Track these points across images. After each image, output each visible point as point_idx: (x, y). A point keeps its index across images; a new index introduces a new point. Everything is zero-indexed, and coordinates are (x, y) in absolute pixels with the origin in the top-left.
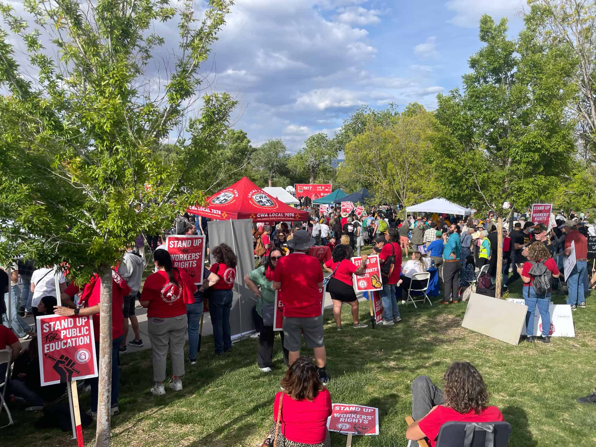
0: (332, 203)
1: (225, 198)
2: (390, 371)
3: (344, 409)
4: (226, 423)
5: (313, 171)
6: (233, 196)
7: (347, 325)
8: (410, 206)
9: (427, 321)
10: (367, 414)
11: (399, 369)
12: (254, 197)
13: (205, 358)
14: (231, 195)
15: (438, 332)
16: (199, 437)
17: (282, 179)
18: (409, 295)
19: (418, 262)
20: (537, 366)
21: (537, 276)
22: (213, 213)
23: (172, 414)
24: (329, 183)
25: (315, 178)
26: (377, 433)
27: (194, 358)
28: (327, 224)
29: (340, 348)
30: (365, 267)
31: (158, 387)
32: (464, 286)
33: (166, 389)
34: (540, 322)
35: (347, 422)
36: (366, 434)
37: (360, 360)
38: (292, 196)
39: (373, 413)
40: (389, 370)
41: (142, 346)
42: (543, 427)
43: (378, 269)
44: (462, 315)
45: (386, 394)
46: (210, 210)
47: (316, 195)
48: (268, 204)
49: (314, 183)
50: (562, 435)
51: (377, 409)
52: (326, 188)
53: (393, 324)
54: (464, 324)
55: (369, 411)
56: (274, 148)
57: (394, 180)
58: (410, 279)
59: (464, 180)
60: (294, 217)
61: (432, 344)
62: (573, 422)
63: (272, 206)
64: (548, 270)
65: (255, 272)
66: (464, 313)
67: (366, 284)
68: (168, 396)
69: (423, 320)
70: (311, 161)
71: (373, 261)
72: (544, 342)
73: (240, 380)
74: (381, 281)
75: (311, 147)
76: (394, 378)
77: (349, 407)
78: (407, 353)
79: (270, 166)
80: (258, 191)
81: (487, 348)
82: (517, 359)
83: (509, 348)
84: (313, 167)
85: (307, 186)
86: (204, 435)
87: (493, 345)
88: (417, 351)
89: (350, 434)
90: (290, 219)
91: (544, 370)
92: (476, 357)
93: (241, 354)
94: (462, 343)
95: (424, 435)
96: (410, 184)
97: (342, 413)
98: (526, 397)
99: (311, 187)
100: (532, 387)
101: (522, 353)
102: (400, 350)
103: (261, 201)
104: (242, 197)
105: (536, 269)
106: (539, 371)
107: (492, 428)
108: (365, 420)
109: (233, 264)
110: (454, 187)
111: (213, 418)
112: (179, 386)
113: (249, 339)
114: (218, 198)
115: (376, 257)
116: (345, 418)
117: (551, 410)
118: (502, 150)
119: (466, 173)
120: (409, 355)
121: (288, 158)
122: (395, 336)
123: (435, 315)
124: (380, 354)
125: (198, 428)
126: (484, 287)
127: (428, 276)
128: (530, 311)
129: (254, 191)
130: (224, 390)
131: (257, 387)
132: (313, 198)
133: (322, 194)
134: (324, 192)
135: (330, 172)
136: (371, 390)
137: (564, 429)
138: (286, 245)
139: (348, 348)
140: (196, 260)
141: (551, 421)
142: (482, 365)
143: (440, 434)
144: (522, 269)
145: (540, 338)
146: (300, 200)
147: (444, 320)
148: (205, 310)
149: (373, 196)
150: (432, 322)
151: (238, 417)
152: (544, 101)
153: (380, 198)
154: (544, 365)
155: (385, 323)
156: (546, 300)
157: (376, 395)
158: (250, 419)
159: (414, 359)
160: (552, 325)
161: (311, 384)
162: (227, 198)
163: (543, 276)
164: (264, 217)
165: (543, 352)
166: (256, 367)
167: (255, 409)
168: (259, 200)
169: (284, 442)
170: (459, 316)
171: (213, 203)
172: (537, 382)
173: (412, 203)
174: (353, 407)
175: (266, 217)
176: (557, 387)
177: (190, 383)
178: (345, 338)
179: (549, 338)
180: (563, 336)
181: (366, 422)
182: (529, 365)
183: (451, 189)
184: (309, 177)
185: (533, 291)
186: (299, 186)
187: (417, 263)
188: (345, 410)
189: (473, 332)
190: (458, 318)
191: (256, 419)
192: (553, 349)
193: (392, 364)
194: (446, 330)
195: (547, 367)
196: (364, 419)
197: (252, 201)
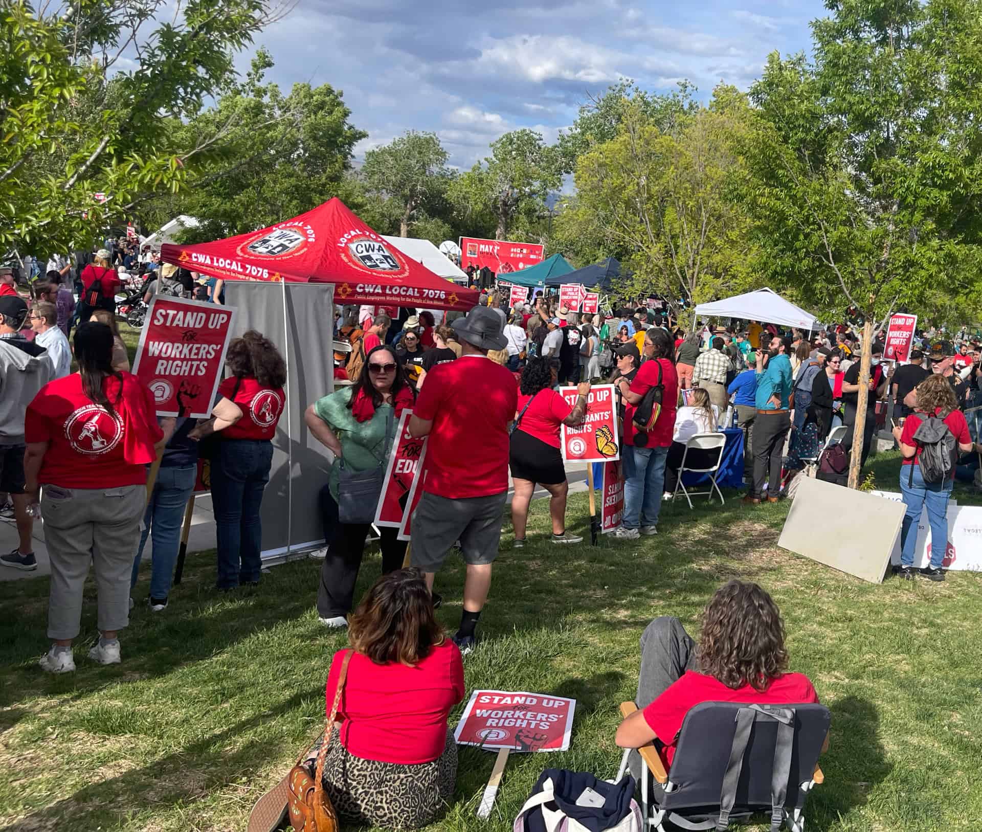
0: (540, 283)
1: (282, 241)
2: (614, 629)
3: (500, 700)
4: (217, 731)
5: (505, 213)
6: (302, 239)
7: (537, 538)
8: (704, 302)
9: (708, 533)
10: (550, 711)
11: (636, 624)
12: (353, 246)
13: (192, 597)
14: (296, 236)
15: (728, 554)
16: (145, 762)
17: (432, 225)
18: (679, 480)
19: (701, 411)
20: (913, 624)
21: (928, 444)
22: (250, 275)
23: (85, 712)
24: (538, 242)
25: (508, 228)
26: (565, 746)
27: (161, 596)
28: (523, 325)
29: (514, 582)
30: (586, 409)
31: (56, 654)
32: (794, 467)
33: (76, 660)
34: (929, 540)
35: (503, 727)
36: (540, 750)
37: (555, 605)
38: (453, 264)
39: (564, 710)
40: (614, 625)
41: (34, 569)
42: (908, 738)
43: (611, 415)
44: (779, 526)
45: (598, 672)
46: (243, 267)
47: (507, 266)
48: (386, 266)
49: (506, 239)
50: (944, 753)
51: (573, 702)
52: (532, 252)
53: (638, 536)
54: (782, 542)
55: (556, 706)
56: (420, 153)
57: (677, 247)
58: (684, 446)
59: (802, 237)
60: (446, 300)
61: (712, 577)
62: (968, 730)
63: (396, 270)
64: (950, 434)
65: (329, 400)
66: (784, 520)
67: (583, 446)
68: (80, 676)
69: (700, 530)
70: (502, 189)
71: (602, 397)
72: (934, 579)
73: (268, 643)
74: (617, 441)
75: (504, 159)
76: (620, 643)
77: (513, 697)
78: (658, 593)
79: (407, 192)
80: (364, 234)
81: (821, 588)
82: (876, 609)
83: (864, 589)
84: (505, 204)
85: (489, 244)
86: (157, 758)
87: (833, 582)
88: (679, 591)
89: (504, 751)
90: (436, 303)
91: (924, 631)
92: (797, 605)
93: (282, 591)
94: (774, 577)
95: (652, 735)
96: (709, 257)
97: (494, 710)
98: (882, 681)
99: (497, 248)
100: (897, 662)
101: (887, 599)
102: (644, 589)
103: (369, 258)
104: (322, 244)
105: (928, 431)
106: (916, 632)
107: (789, 714)
108: (544, 721)
109: (275, 380)
110: (782, 251)
111: (186, 721)
112: (112, 653)
113: (307, 560)
114: (265, 242)
115: (609, 389)
116: (499, 719)
117: (928, 706)
118: (881, 183)
119: (806, 221)
120: (660, 598)
121: (449, 178)
122: (638, 561)
123: (728, 522)
124: (599, 594)
125: (145, 743)
126: (832, 471)
127: (722, 443)
128: (912, 515)
129: (353, 233)
130: (223, 664)
131: (308, 657)
132: (500, 271)
133: (521, 265)
134: (526, 260)
135: (543, 217)
136: (567, 664)
137: (949, 742)
138: (419, 359)
139: (532, 581)
140: (206, 360)
141: (926, 726)
142: (806, 619)
143: (683, 729)
144: (902, 429)
145: (927, 572)
146: (470, 274)
147: (745, 533)
148: (201, 486)
149: (629, 277)
150: (719, 536)
151: (248, 720)
152: (962, 88)
153: (645, 280)
154: (925, 621)
155: (619, 533)
156: (943, 493)
157: (576, 675)
158: (277, 725)
159: (669, 606)
160: (950, 546)
161: (412, 629)
162: (286, 243)
163: (939, 444)
164: (373, 294)
165: (926, 598)
166: (313, 617)
167: (294, 702)
168: (365, 253)
169: (344, 762)
170: (773, 525)
171: (250, 250)
172: (908, 651)
173: (709, 296)
174: (521, 696)
175: (378, 294)
176: (945, 662)
177: (141, 650)
178: (527, 563)
179: (943, 572)
180: (971, 569)
181: (545, 726)
182: (898, 620)
183: (777, 254)
184: (495, 227)
185: (918, 475)
186: (469, 242)
187: (699, 412)
188: (503, 702)
189: (799, 557)
190: (773, 530)
191: (292, 722)
192: (947, 592)
193: (622, 614)
194: (746, 551)
195: (932, 624)
196: (541, 721)
197: (347, 256)
